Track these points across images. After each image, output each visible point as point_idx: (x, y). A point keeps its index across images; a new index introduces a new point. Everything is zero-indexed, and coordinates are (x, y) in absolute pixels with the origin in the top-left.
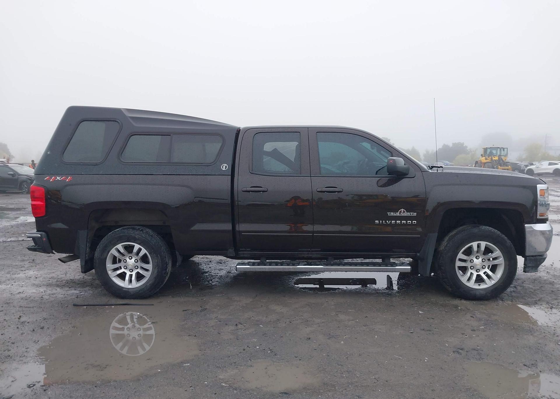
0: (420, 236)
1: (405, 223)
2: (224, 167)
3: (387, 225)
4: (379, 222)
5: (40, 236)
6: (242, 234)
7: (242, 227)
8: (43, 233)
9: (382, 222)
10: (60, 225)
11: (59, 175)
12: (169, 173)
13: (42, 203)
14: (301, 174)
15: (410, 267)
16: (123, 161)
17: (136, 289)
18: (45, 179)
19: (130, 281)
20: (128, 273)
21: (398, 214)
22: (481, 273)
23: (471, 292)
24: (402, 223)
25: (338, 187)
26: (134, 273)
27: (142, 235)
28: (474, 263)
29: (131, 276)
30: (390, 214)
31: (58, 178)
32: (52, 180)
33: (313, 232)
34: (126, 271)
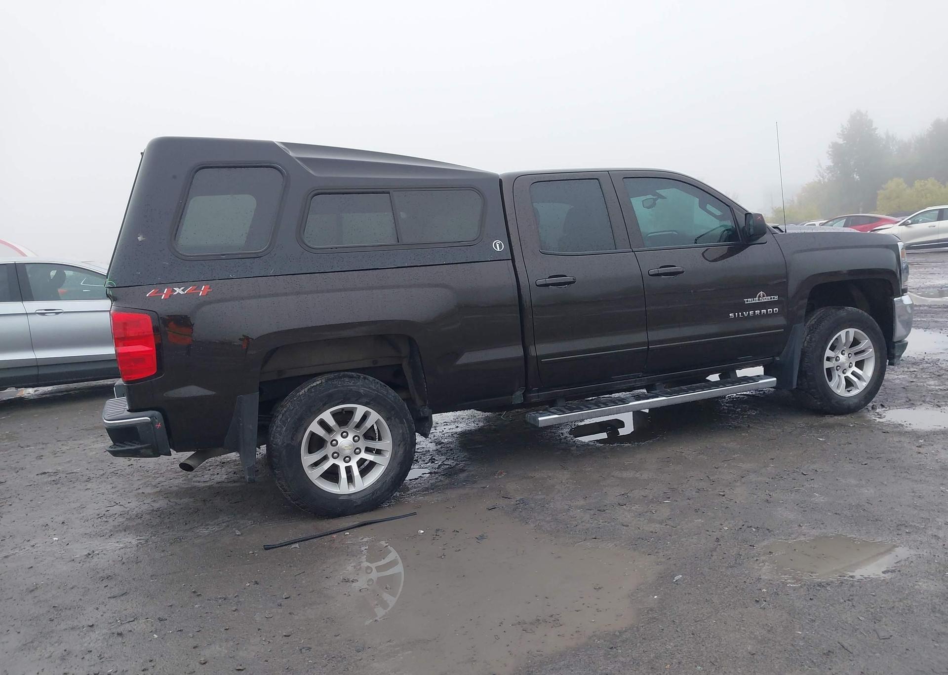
0: (783, 330)
1: (765, 312)
2: (498, 245)
3: (745, 318)
4: (735, 315)
5: (149, 419)
6: (542, 360)
7: (541, 349)
8: (157, 413)
9: (738, 315)
10: (193, 391)
11: (179, 283)
12: (406, 265)
13: (147, 349)
14: (616, 249)
15: (775, 379)
16: (312, 246)
17: (365, 491)
18: (147, 295)
19: (350, 479)
20: (342, 466)
21: (756, 300)
22: (849, 374)
23: (844, 403)
24: (762, 313)
25: (676, 265)
26: (353, 464)
27: (371, 386)
28: (840, 361)
29: (349, 470)
30: (747, 301)
31: (178, 291)
32: (164, 295)
33: (648, 343)
34: (337, 462)
